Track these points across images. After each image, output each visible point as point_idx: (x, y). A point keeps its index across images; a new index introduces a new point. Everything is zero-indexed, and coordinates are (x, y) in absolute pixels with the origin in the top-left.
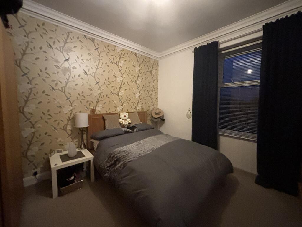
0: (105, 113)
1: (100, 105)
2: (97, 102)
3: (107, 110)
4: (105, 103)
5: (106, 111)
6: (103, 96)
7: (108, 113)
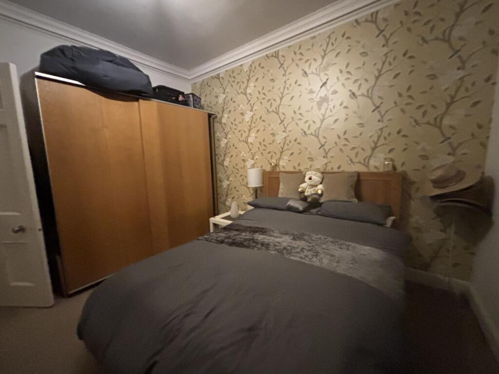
0: (293, 170)
1: (286, 158)
2: (281, 153)
3: (296, 166)
4: (292, 154)
5: (294, 168)
6: (290, 142)
7: (297, 170)
